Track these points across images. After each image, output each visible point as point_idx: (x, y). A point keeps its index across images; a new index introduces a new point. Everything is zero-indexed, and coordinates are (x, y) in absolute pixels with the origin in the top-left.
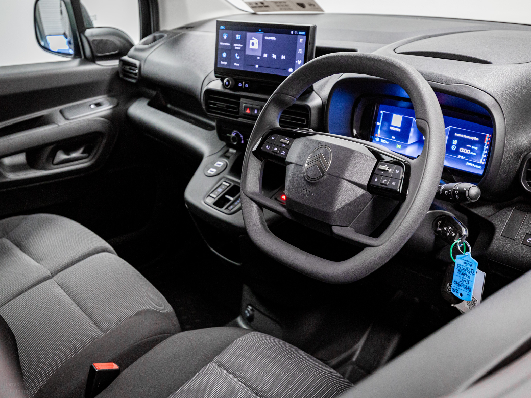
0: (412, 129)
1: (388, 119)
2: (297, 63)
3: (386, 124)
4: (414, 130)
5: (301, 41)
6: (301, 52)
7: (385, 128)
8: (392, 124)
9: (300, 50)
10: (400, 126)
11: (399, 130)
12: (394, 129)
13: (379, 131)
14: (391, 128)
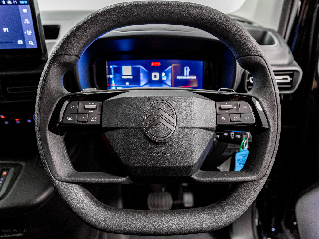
0: (142, 75)
1: (118, 71)
2: (27, 34)
3: (118, 75)
4: (144, 75)
5: (25, 11)
6: (28, 22)
7: (118, 78)
8: (123, 74)
9: (25, 20)
10: (131, 74)
11: (131, 77)
12: (126, 77)
13: (113, 82)
14: (123, 77)
